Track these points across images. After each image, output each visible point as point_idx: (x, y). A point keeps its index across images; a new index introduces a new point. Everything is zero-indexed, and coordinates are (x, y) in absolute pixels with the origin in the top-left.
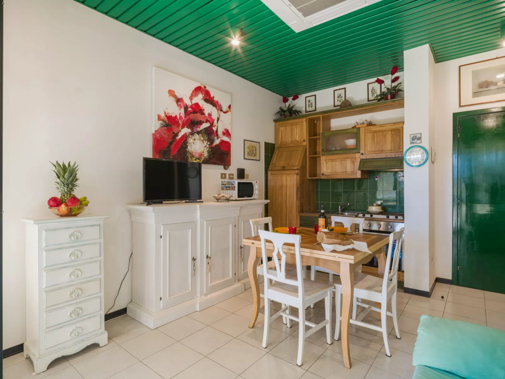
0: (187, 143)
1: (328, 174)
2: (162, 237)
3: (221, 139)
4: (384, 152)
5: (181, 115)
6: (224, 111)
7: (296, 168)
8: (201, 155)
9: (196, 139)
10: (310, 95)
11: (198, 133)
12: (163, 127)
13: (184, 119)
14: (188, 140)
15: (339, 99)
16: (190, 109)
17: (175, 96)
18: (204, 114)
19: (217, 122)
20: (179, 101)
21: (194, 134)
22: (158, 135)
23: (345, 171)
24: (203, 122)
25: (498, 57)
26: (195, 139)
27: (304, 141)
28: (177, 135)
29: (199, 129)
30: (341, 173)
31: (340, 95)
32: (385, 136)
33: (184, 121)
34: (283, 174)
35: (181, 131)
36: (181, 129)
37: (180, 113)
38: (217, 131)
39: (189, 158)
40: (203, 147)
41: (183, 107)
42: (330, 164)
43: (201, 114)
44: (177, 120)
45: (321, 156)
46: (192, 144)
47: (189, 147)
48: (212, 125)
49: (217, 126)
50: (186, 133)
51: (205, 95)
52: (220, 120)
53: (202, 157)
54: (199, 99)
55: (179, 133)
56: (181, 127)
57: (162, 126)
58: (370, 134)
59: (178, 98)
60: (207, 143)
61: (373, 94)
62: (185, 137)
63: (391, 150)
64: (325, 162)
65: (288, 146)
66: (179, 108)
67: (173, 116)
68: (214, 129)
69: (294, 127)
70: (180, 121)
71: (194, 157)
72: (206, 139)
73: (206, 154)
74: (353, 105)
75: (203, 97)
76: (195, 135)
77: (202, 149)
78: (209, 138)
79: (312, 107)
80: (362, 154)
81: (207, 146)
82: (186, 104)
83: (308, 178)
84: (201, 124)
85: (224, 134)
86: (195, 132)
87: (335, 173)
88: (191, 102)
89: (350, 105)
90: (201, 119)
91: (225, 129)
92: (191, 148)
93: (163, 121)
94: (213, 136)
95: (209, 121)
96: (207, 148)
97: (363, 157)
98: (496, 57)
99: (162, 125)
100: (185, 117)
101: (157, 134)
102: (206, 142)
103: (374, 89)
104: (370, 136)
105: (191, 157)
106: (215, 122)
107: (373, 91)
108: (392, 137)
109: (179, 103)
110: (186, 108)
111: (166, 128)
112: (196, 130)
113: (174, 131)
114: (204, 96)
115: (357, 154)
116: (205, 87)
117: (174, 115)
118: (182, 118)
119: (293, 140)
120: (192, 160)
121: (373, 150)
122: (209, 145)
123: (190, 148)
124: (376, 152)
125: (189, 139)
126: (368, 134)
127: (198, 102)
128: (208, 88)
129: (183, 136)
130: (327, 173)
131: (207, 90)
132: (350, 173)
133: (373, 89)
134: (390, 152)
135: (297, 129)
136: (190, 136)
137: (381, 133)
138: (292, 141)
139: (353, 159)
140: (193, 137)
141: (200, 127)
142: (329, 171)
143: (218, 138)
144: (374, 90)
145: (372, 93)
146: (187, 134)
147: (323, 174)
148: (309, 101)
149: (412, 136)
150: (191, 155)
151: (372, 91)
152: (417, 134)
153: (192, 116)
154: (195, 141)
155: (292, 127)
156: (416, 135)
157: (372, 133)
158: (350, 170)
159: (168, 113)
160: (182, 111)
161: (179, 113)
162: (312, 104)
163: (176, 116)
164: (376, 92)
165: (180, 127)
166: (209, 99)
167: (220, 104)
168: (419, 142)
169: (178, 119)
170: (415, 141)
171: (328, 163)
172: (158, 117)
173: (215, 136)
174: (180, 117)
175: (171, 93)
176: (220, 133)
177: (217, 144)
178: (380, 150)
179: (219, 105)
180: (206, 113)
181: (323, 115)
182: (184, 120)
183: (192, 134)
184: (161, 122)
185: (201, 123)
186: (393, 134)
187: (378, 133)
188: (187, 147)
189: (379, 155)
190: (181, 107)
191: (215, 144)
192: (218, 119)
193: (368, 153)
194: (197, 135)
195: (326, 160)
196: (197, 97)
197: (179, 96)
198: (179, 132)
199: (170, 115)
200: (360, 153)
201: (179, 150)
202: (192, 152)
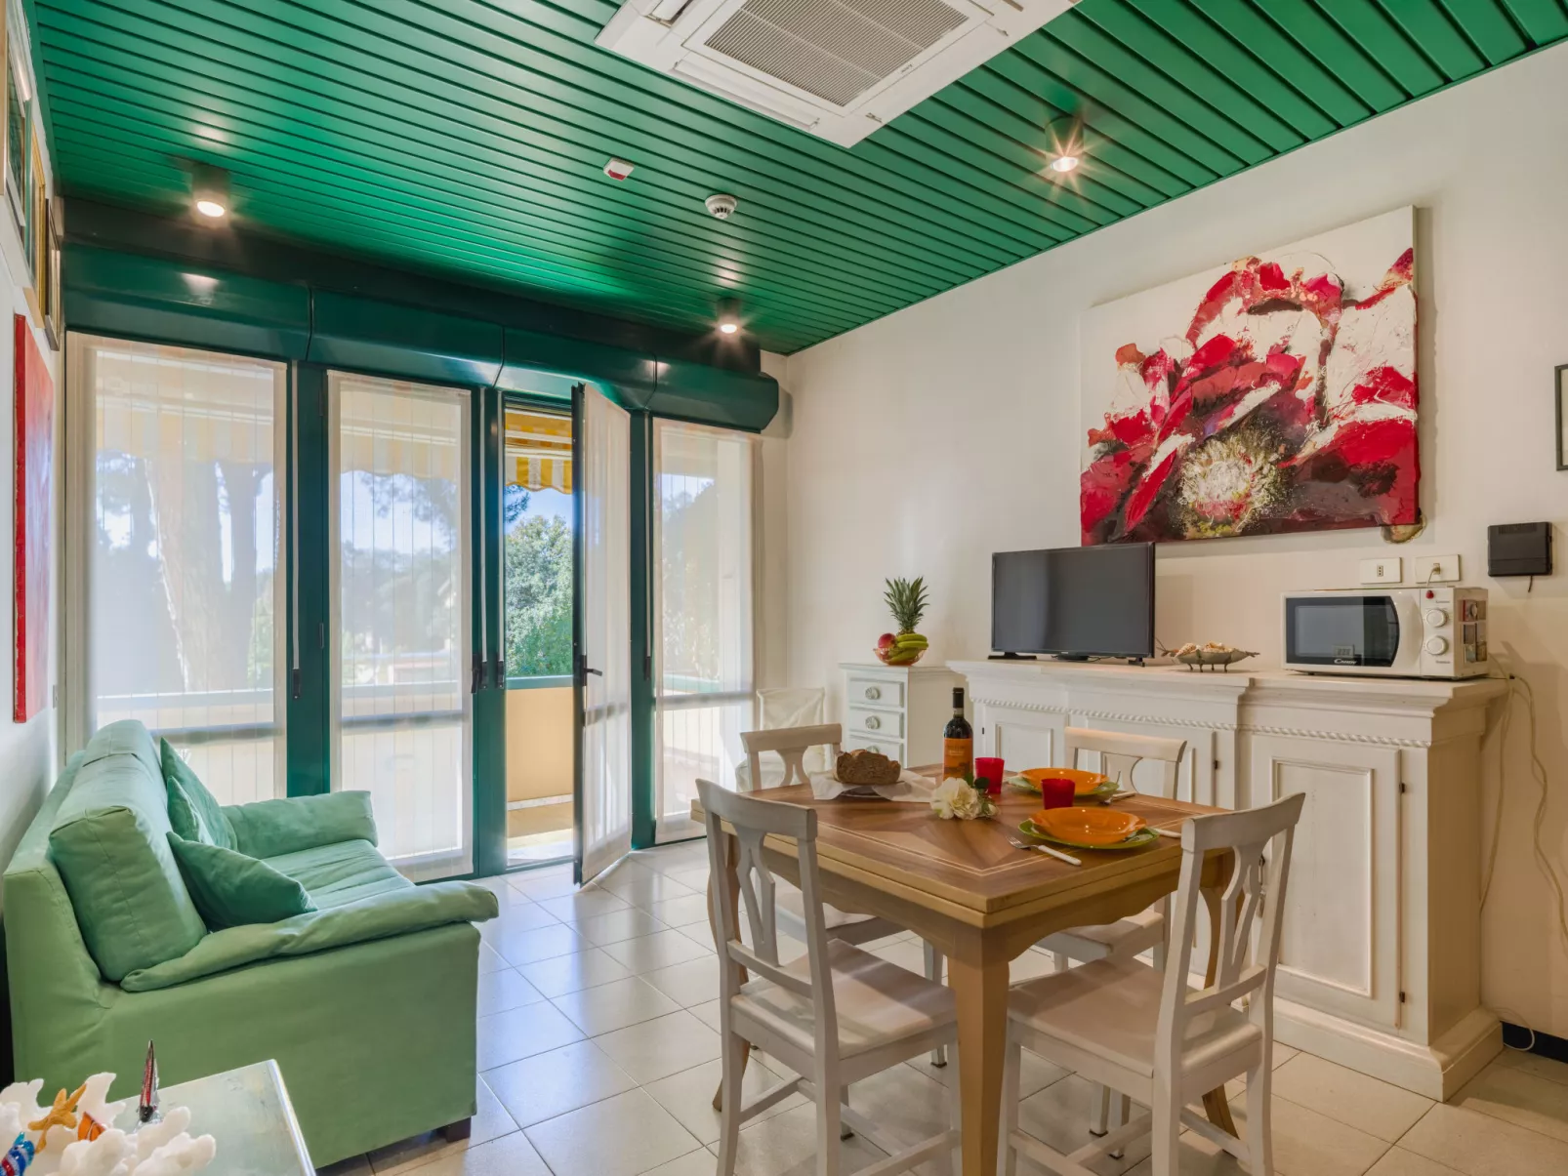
0: (1178, 482)
3: (1342, 423)
5: (1157, 402)
6: (1361, 297)
8: (1239, 507)
9: (1214, 458)
11: (1223, 436)
12: (1102, 457)
13: (1167, 409)
14: (1183, 471)
16: (1189, 371)
17: (1137, 358)
18: (1249, 360)
19: (1322, 362)
20: (1148, 365)
21: (1205, 444)
22: (1089, 485)
24: (1248, 390)
26: (1209, 461)
28: (1144, 467)
29: (1228, 423)
33: (1169, 416)
35: (1156, 451)
36: (1159, 444)
37: (1154, 399)
38: (1318, 400)
39: (1189, 525)
40: (1248, 477)
41: (1163, 377)
43: (1237, 367)
44: (1144, 423)
46: (1199, 480)
47: (1186, 493)
48: (1290, 385)
49: (1323, 378)
50: (1175, 452)
51: (1253, 292)
52: (1336, 350)
53: (1242, 511)
54: (1227, 319)
55: (1150, 460)
56: (1160, 436)
57: (1100, 456)
59: (1147, 356)
60: (1265, 457)
62: (1173, 462)
66: (1151, 383)
67: (1131, 416)
68: (1305, 393)
70: (1153, 424)
71: (1206, 520)
72: (1262, 445)
73: (1260, 501)
75: (1246, 303)
76: (1209, 448)
77: (1242, 488)
78: (1273, 438)
81: (1265, 471)
82: (1175, 362)
84: (1236, 402)
85: (1362, 394)
86: (1211, 437)
88: (1195, 346)
90: (1237, 383)
91: (1371, 372)
92: (1194, 493)
93: (1103, 442)
94: (1298, 425)
95: (1275, 376)
96: (1265, 477)
99: (1100, 452)
100: (1171, 404)
101: (1088, 480)
102: (1259, 458)
105: (1195, 523)
106: (1310, 368)
109: (1151, 370)
110: (1174, 374)
111: (1111, 458)
112: (1215, 427)
113: (1133, 459)
114: (1248, 297)
116: (1255, 261)
117: (1132, 414)
118: (1163, 408)
120: (1199, 531)
122: (1275, 463)
123: (1188, 496)
125: (1185, 467)
127: (1220, 332)
129: (1163, 464)
131: (1264, 267)
136: (1191, 455)
140: (1204, 457)
141: (1230, 414)
143: (1323, 426)
146: (1180, 453)
150: (1196, 514)
153: (1201, 389)
154: (1207, 469)
159: (1115, 416)
160: (1163, 387)
161: (1149, 400)
163: (1141, 414)
165: (1156, 438)
167: (1337, 284)
169: (1146, 420)
172: (1088, 438)
173: (1310, 420)
174: (1155, 409)
175: (1126, 354)
176: (1338, 397)
177: (1324, 449)
179: (1334, 287)
180: (1260, 353)
182: (1166, 415)
183: (1200, 445)
184: (1098, 446)
185: (1235, 396)
188: (1178, 492)
190: (1156, 379)
191: (1307, 451)
192: (1327, 348)
194: (1219, 443)
196: (1218, 317)
197: (1147, 349)
198: (1149, 457)
199: (1122, 417)
201: (1151, 511)
202: (1201, 506)
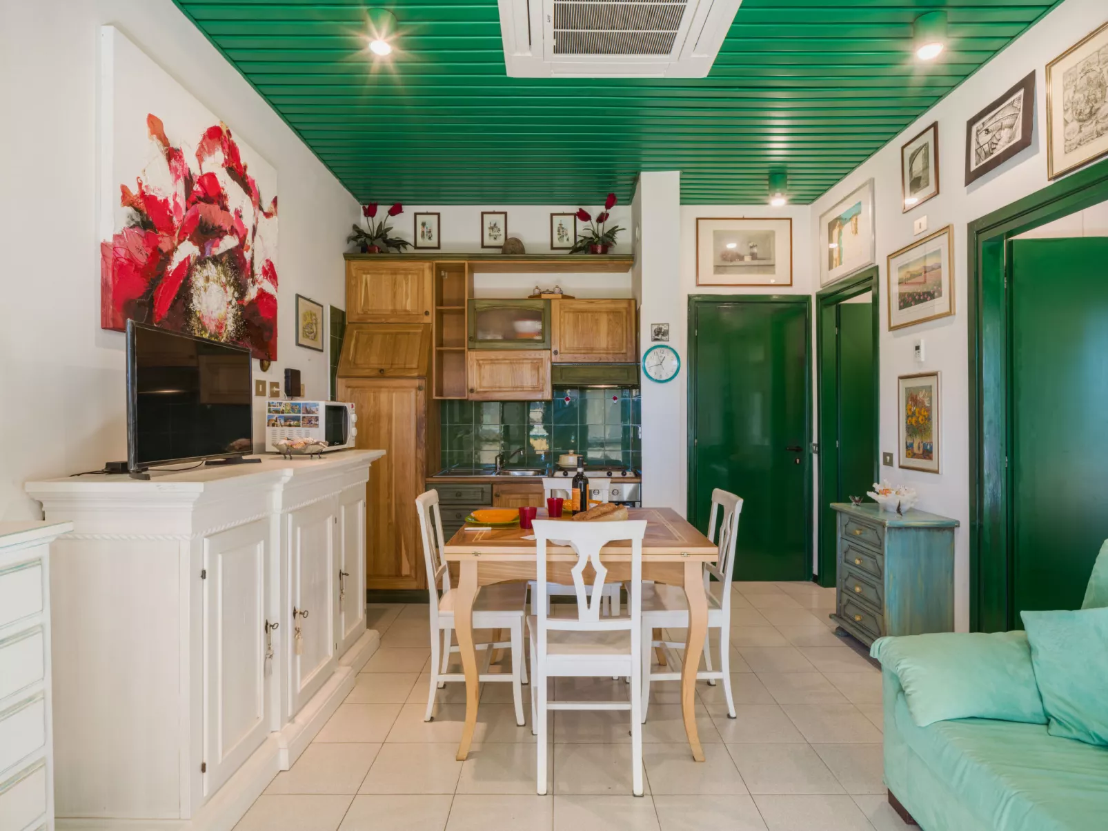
0: (191, 287)
1: (482, 390)
2: (207, 575)
3: (260, 287)
4: (594, 352)
5: (178, 200)
6: (266, 210)
7: (415, 374)
8: (221, 327)
9: (210, 279)
10: (425, 211)
11: (216, 260)
12: (133, 227)
13: (184, 213)
14: (193, 279)
15: (492, 234)
16: (196, 187)
17: (164, 140)
18: (225, 208)
19: (253, 239)
20: (173, 154)
21: (206, 262)
22: (122, 253)
23: (519, 385)
24: (225, 233)
25: (745, 217)
26: (207, 279)
27: (427, 313)
28: (168, 256)
29: (217, 251)
30: (512, 389)
31: (495, 225)
32: (597, 322)
33: (185, 220)
34: (381, 387)
35: (177, 249)
36: (179, 243)
37: (176, 195)
38: (252, 263)
39: (196, 331)
40: (225, 304)
41: (182, 178)
42: (487, 368)
43: (221, 209)
44: (168, 212)
45: (466, 350)
46: (202, 292)
47: (195, 301)
48: (242, 245)
49: (253, 250)
50: (189, 257)
51: (228, 155)
52: (257, 235)
53: (223, 330)
54: (215, 163)
55: (172, 255)
56: (179, 237)
57: (132, 223)
58: (571, 315)
59: (171, 146)
60: (233, 293)
61: (561, 237)
62: (186, 269)
63: (607, 349)
64: (475, 364)
65: (383, 320)
66: (174, 177)
68: (247, 255)
69: (399, 278)
70: (175, 219)
71: (206, 331)
72: (232, 281)
73: (231, 325)
74: (526, 252)
75: (226, 161)
76: (207, 266)
77: (223, 311)
78: (236, 279)
79: (430, 238)
80: (556, 353)
81: (233, 303)
82: (189, 171)
83: (435, 397)
84: (220, 237)
85: (265, 273)
86: (208, 258)
87: (497, 389)
88: (201, 169)
89: (522, 250)
90: (221, 223)
91: (267, 261)
92: (199, 303)
93: (135, 208)
94: (244, 276)
95: (237, 232)
96: (233, 308)
97: (556, 359)
98: (742, 217)
99: (133, 220)
100: (187, 209)
101: (120, 246)
102: (230, 290)
103: (563, 226)
104: (570, 317)
105: (200, 331)
106: (249, 237)
107: (561, 230)
108: (609, 324)
109: (173, 163)
110: (189, 181)
111: (143, 233)
112: (210, 251)
113: (160, 246)
114: (226, 157)
115: (544, 351)
116: (228, 132)
117: (160, 198)
118: (181, 209)
119: (398, 307)
121: (576, 345)
122: (237, 299)
123: (196, 304)
124: (580, 351)
125: (195, 276)
126: (567, 315)
127: (215, 172)
128: (235, 138)
129: (182, 264)
130: (480, 387)
131: (232, 141)
132: (530, 389)
133: (561, 228)
134: (605, 352)
135: (407, 284)
136: (198, 267)
137: (589, 315)
138: (394, 311)
139: (535, 361)
140: (205, 272)
141: (218, 246)
142: (485, 384)
143: (254, 283)
144: (563, 228)
145: (559, 234)
146: (192, 261)
147: (472, 391)
148: (424, 224)
149: (655, 327)
150: (201, 322)
151: (559, 231)
152: (663, 324)
153: (202, 210)
154: (207, 285)
155: (394, 276)
156: (661, 326)
157: (573, 312)
158: (530, 384)
159: (146, 187)
160: (181, 188)
161: (173, 194)
162: (430, 232)
163: (166, 201)
164: (567, 234)
165: (176, 235)
166: (237, 171)
167: (258, 190)
168: (664, 338)
169: (171, 212)
170: (660, 336)
171: (483, 366)
172: (121, 194)
173: (247, 277)
174: (176, 204)
176: (258, 269)
177: (253, 300)
178: (588, 346)
179: (256, 191)
180: (232, 205)
181: (469, 262)
182: (184, 217)
183: (202, 261)
184: (130, 210)
185: (219, 233)
186: (610, 320)
187: (585, 314)
188: (190, 298)
189: (586, 356)
190: (178, 177)
191: (248, 298)
192: (254, 231)
193: (566, 351)
194: (213, 266)
195: (478, 360)
196: (213, 156)
197: (175, 144)
198: (172, 252)
199: (152, 194)
200: (550, 349)
201: (172, 307)
202: (203, 316)
